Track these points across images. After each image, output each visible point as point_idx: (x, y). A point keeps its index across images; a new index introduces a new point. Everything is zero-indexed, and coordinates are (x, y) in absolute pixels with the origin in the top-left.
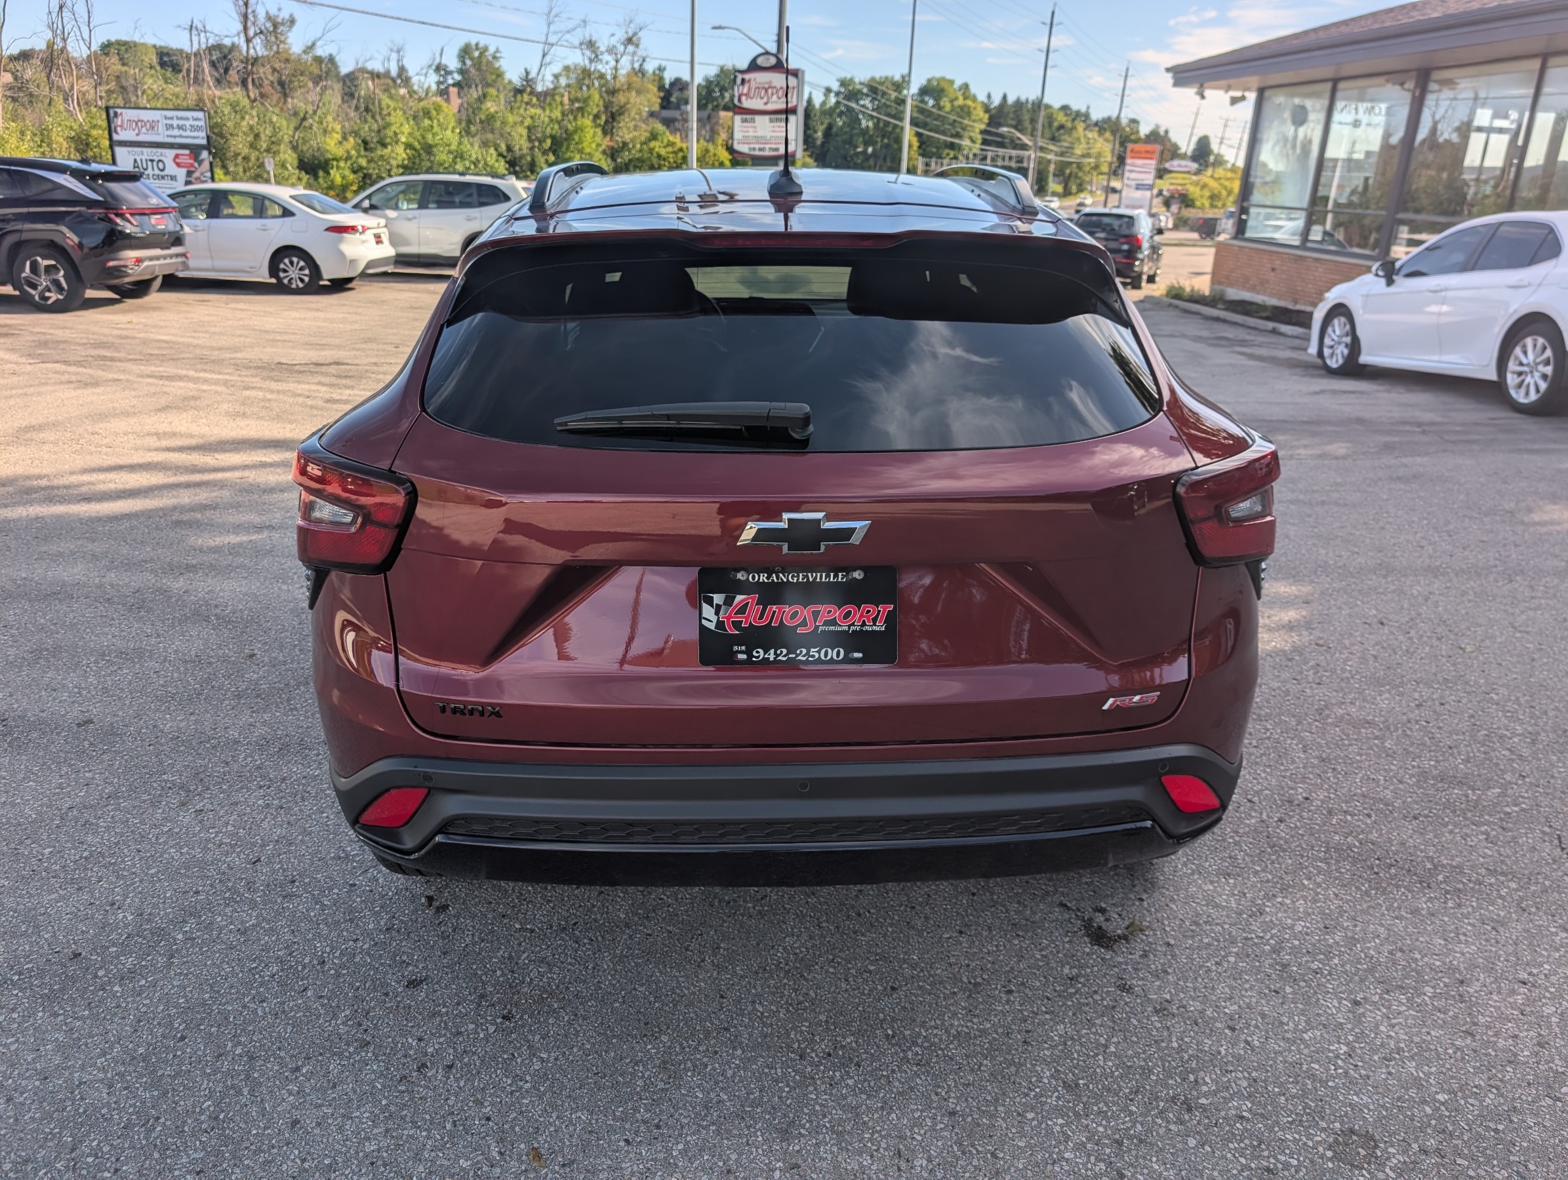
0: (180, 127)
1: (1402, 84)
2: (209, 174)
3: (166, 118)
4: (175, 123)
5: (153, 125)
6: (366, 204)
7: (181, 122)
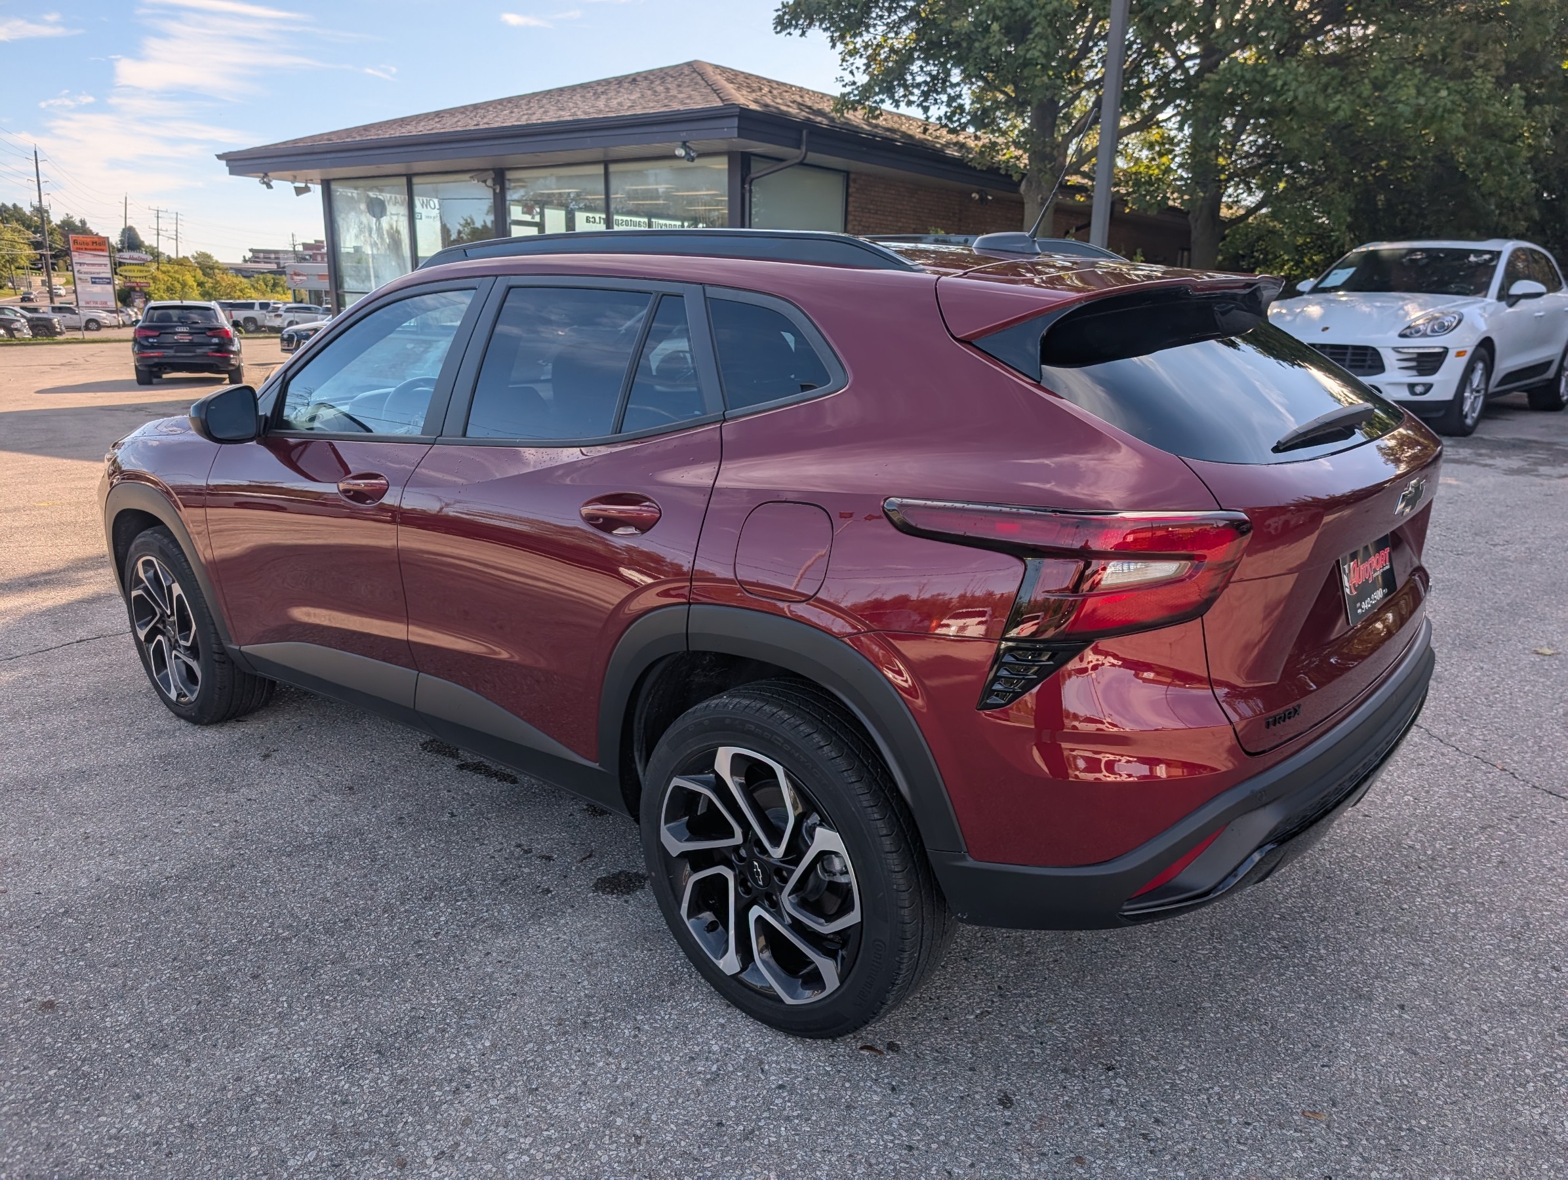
1: (485, 182)
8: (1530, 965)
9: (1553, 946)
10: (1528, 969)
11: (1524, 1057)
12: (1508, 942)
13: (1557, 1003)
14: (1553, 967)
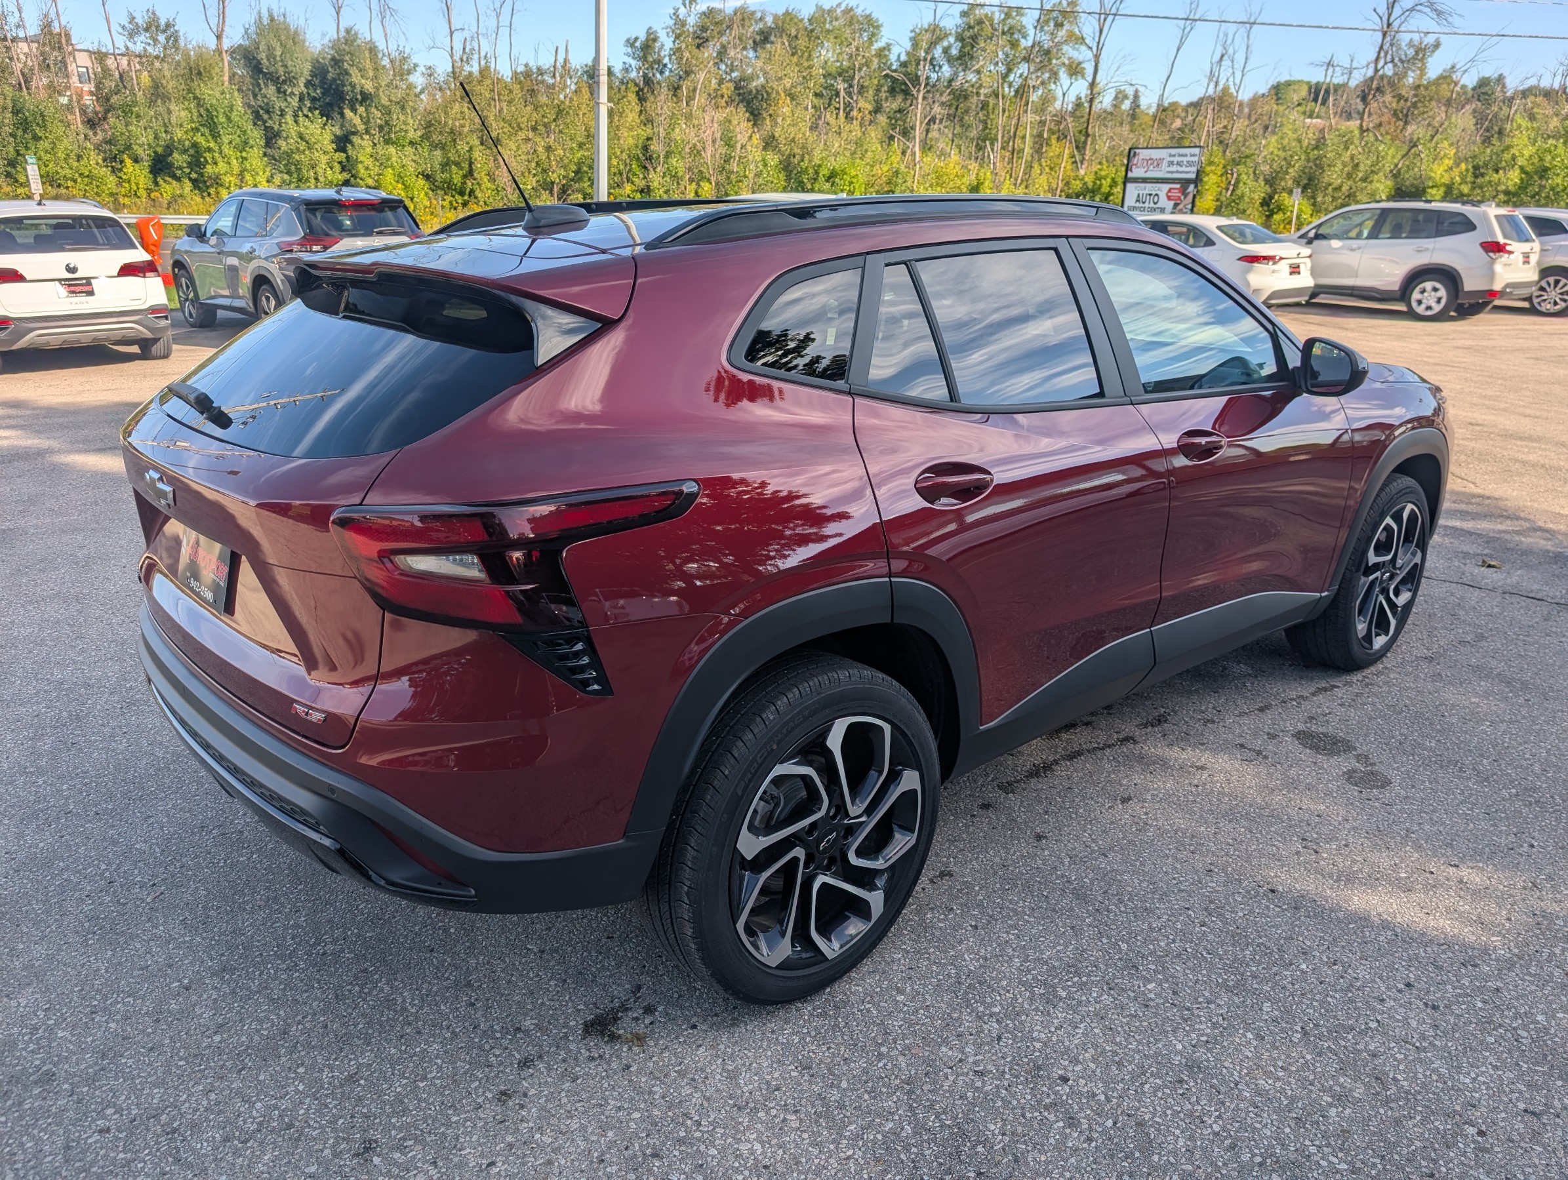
0: (1179, 164)
2: (1190, 206)
3: (1171, 156)
4: (1176, 159)
5: (1158, 163)
6: (1312, 234)
7: (1180, 159)
8: (130, 1113)
9: (129, 1155)
10: (129, 1108)
11: (63, 1029)
12: (173, 1119)
13: (75, 1097)
14: (108, 1130)
